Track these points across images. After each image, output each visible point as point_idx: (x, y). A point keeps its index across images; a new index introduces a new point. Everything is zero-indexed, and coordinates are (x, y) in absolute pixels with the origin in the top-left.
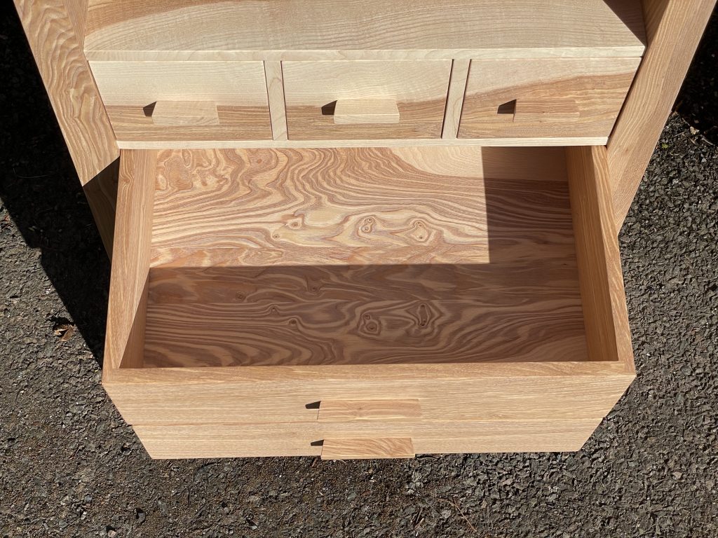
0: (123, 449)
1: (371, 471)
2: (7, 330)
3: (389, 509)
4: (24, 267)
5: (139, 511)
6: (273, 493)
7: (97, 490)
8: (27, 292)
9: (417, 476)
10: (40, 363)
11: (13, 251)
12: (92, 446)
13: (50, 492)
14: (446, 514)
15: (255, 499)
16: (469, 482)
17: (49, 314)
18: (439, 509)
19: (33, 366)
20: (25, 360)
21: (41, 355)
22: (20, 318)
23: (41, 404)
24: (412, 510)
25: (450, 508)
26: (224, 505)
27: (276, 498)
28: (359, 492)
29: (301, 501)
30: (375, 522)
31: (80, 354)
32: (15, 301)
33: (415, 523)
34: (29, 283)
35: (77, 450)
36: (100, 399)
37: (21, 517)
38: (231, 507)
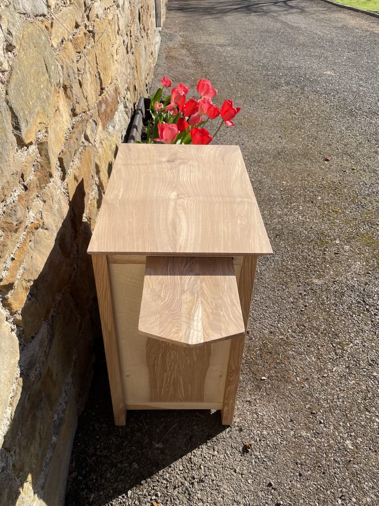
0: (291, 421)
2: (250, 473)
4: (221, 470)
5: (312, 413)
7: (308, 429)
8: (232, 466)
9: (280, 337)
10: (263, 457)
11: (213, 475)
12: (292, 433)
13: (313, 446)
15: (298, 379)
16: (279, 325)
17: (241, 456)
18: (289, 332)
19: (265, 459)
20: (262, 463)
21: (259, 457)
22: (245, 468)
23: (280, 454)
24: (291, 338)
25: (288, 329)
27: (296, 373)
28: (289, 350)
29: (296, 366)
31: (256, 441)
32: (237, 470)
33: (295, 337)
34: (228, 466)
35: (295, 438)
36: (274, 432)
37: (325, 456)
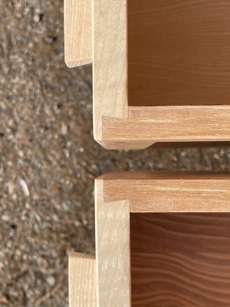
1: (85, 222)
3: (54, 236)
6: (69, 144)
14: (51, 281)
26: (59, 106)
30: (45, 225)
38: (58, 111)
